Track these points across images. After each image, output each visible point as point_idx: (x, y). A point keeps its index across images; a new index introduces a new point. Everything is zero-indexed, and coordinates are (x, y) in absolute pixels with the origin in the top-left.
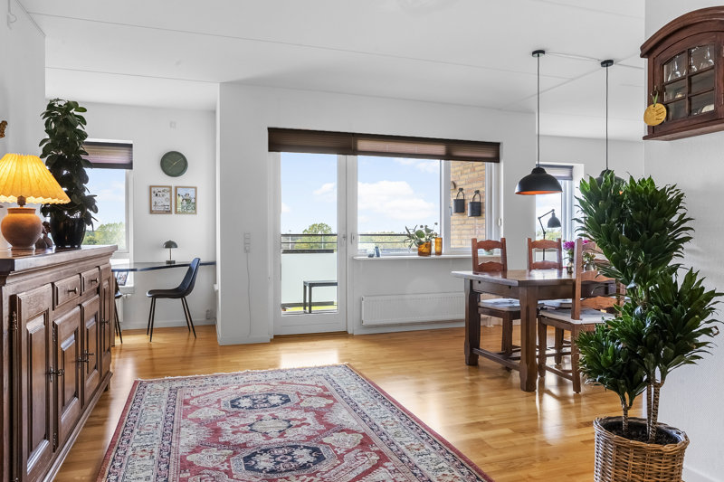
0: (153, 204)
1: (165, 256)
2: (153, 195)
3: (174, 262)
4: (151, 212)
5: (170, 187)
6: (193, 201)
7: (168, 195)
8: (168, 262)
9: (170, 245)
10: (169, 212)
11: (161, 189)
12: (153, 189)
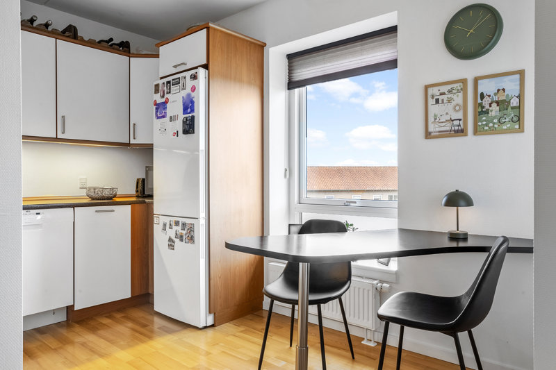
0: (431, 119)
1: (445, 222)
2: (431, 102)
3: (465, 237)
4: (428, 135)
5: (464, 81)
6: (515, 102)
7: (458, 99)
8: (453, 237)
9: (457, 199)
10: (461, 132)
11: (445, 89)
12: (431, 91)
